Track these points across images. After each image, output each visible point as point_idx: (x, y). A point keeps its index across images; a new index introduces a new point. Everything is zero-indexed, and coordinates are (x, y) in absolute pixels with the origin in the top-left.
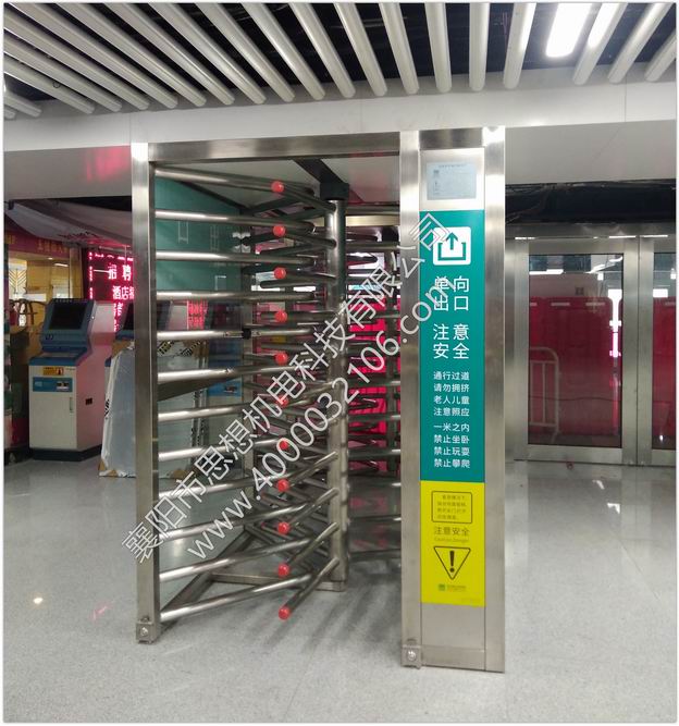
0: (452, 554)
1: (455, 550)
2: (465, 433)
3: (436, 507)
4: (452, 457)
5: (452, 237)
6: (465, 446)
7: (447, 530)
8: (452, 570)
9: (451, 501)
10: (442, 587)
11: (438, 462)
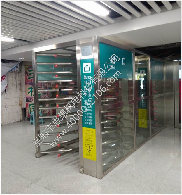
0: (89, 146)
1: (90, 146)
2: (91, 116)
3: (85, 134)
4: (88, 122)
5: (87, 65)
6: (91, 119)
7: (88, 140)
8: (89, 150)
9: (89, 133)
10: (87, 154)
11: (86, 123)
